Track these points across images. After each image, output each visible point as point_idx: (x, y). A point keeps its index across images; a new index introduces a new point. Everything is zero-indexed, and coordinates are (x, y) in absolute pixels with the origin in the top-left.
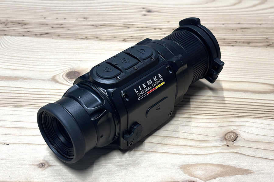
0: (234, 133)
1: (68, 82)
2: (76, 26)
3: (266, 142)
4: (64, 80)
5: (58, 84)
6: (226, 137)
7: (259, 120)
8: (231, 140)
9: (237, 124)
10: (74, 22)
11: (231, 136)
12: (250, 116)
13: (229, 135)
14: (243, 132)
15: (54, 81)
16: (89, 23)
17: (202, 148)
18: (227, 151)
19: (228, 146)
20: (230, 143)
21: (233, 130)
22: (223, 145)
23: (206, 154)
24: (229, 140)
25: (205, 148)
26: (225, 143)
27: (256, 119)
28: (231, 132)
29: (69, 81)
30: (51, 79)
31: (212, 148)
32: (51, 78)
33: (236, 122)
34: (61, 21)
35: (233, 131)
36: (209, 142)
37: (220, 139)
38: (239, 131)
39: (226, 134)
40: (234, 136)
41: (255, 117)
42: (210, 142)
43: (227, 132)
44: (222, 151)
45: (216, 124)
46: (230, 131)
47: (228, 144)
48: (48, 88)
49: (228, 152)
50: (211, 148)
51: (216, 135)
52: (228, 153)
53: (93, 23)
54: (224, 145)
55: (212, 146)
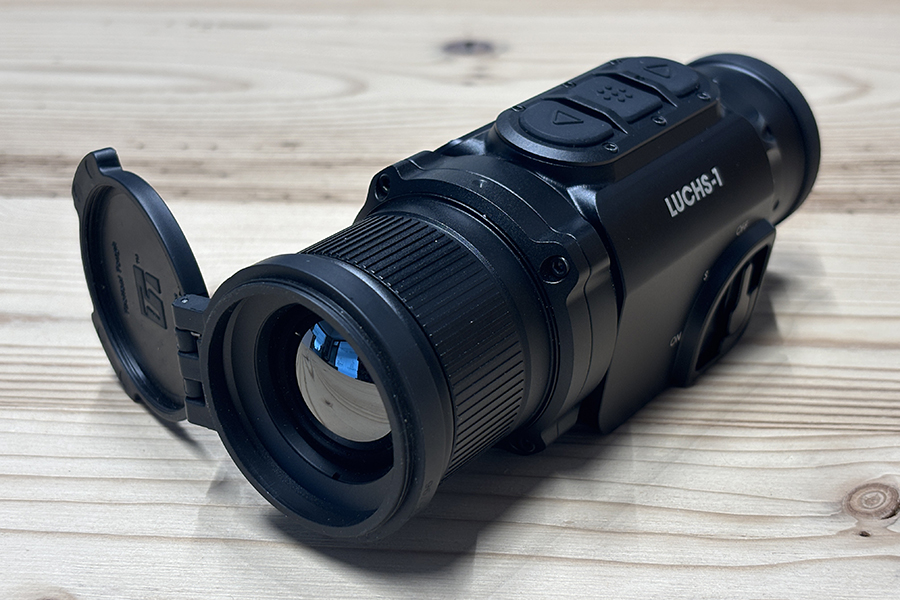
0: (886, 487)
2: (253, 166)
6: (855, 502)
8: (876, 513)
9: (897, 457)
10: (248, 155)
11: (873, 499)
13: (868, 496)
16: (302, 155)
17: (750, 543)
18: (862, 552)
19: (864, 534)
20: (873, 525)
21: (882, 477)
22: (843, 533)
23: (772, 566)
24: (868, 514)
25: (762, 543)
26: (850, 524)
28: (875, 485)
31: (796, 543)
33: (889, 450)
34: (196, 154)
35: (882, 482)
36: (781, 520)
37: (830, 510)
39: (854, 493)
40: (889, 497)
42: (786, 520)
43: (857, 486)
44: (842, 553)
45: (807, 457)
46: (869, 480)
47: (865, 529)
49: (866, 558)
50: (789, 543)
51: (810, 497)
52: (867, 561)
53: (317, 157)
54: (846, 531)
55: (793, 536)
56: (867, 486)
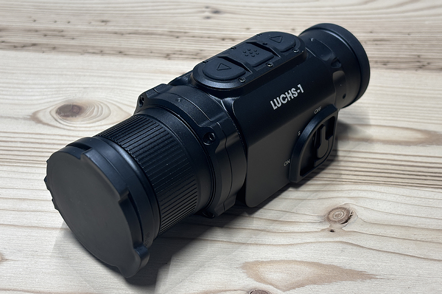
0: (345, 209)
1: (58, 123)
2: (87, 33)
3: (402, 226)
4: (52, 118)
5: (40, 125)
6: (331, 216)
7: (393, 188)
8: (339, 221)
9: (352, 194)
10: (84, 27)
11: (339, 214)
12: (378, 182)
13: (337, 213)
14: (363, 209)
15: (33, 120)
16: (110, 28)
17: (284, 234)
18: (329, 240)
19: (332, 231)
20: (336, 227)
21: (345, 204)
22: (323, 230)
23: (291, 245)
24: (335, 222)
25: (289, 234)
26: (327, 226)
27: (387, 187)
28: (340, 208)
29: (60, 121)
30: (28, 117)
31: (303, 234)
32: (30, 116)
33: (350, 191)
34: (60, 26)
35: (344, 206)
36: (299, 224)
37: (320, 219)
38: (356, 207)
39: (331, 211)
40: (345, 214)
41: (386, 184)
42: (301, 224)
43: (333, 208)
44: (321, 240)
45: (315, 194)
46: (339, 206)
47: (332, 229)
48: (23, 131)
49: (330, 242)
50: (300, 234)
51: (313, 213)
52: (331, 244)
53: (116, 29)
54: (325, 230)
55: (303, 231)
56: (337, 208)
